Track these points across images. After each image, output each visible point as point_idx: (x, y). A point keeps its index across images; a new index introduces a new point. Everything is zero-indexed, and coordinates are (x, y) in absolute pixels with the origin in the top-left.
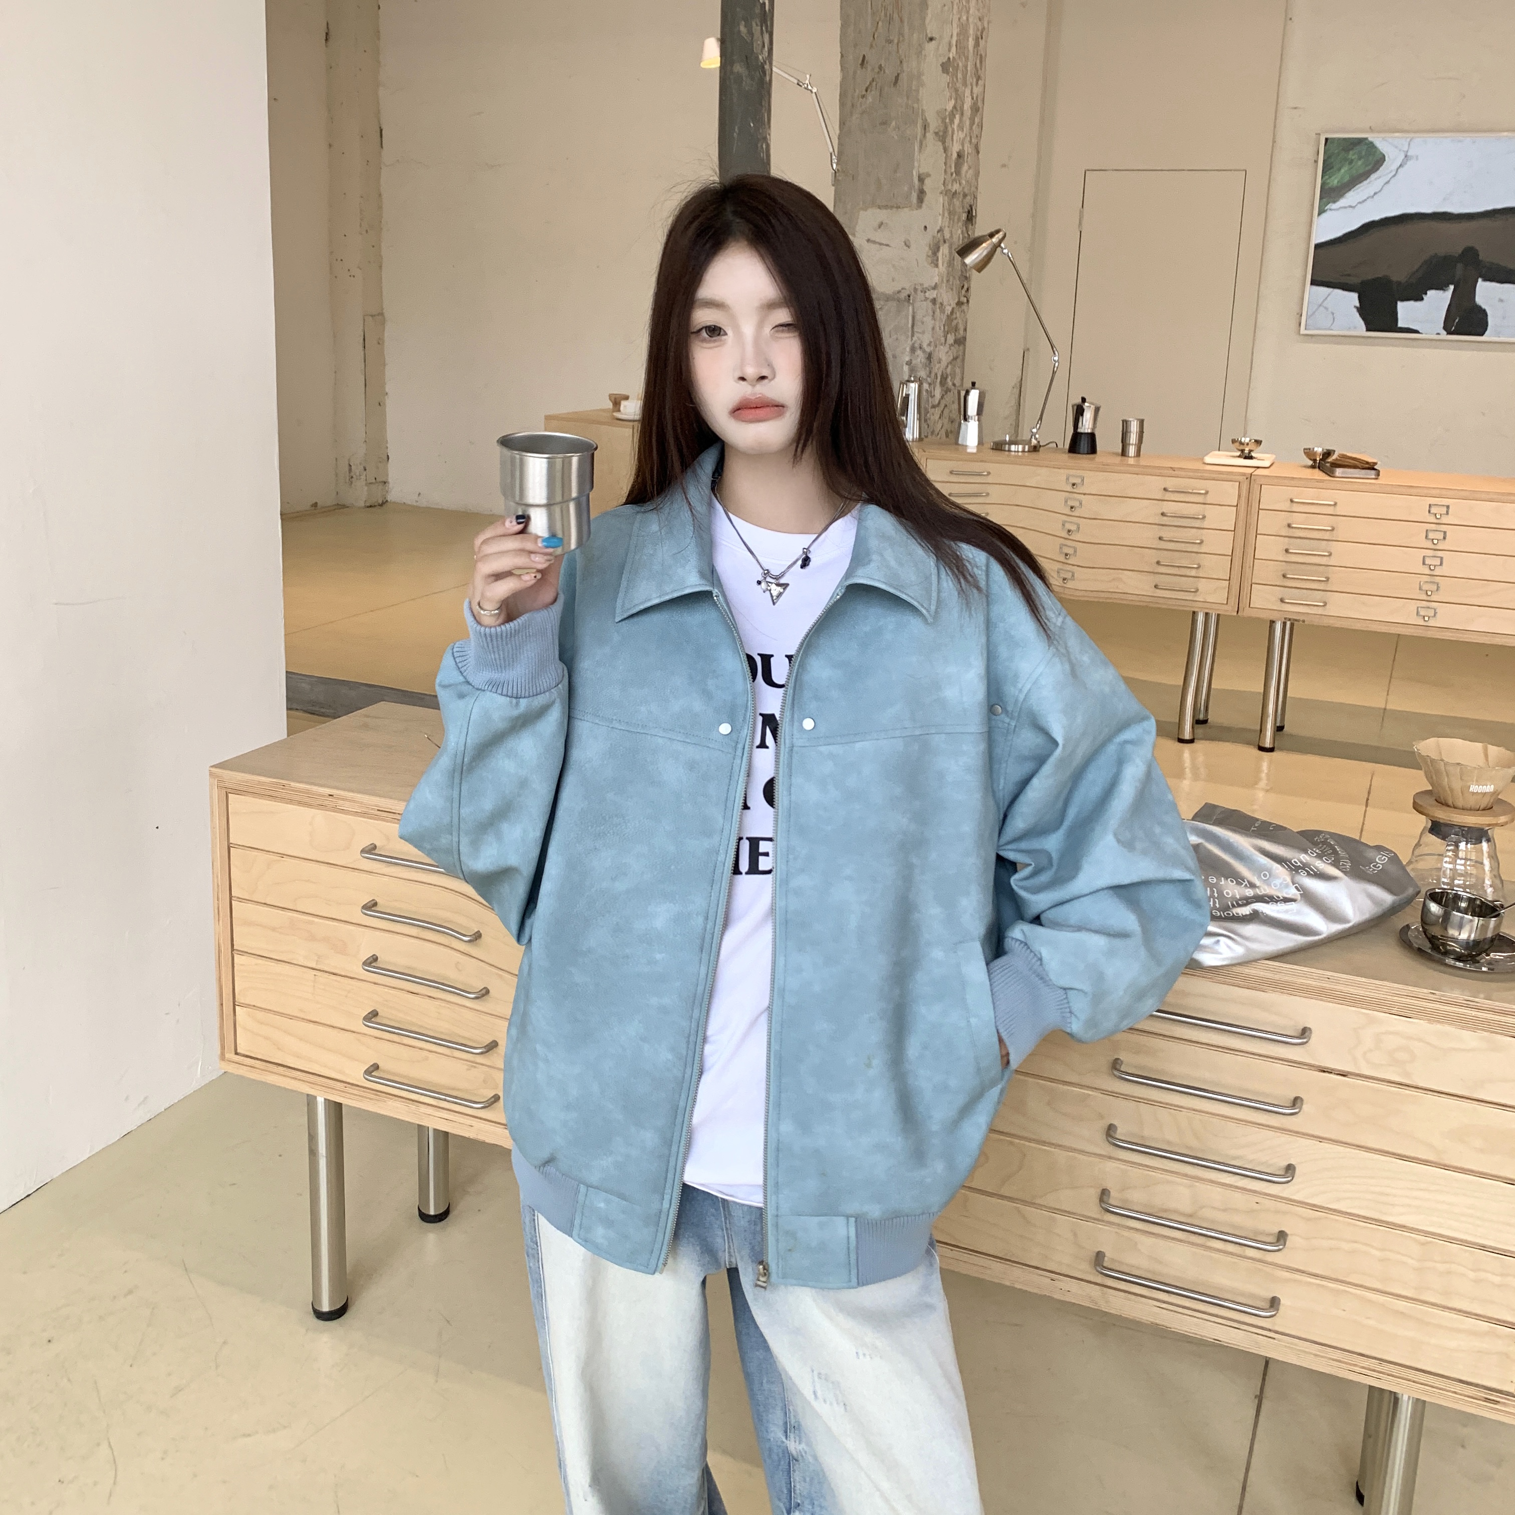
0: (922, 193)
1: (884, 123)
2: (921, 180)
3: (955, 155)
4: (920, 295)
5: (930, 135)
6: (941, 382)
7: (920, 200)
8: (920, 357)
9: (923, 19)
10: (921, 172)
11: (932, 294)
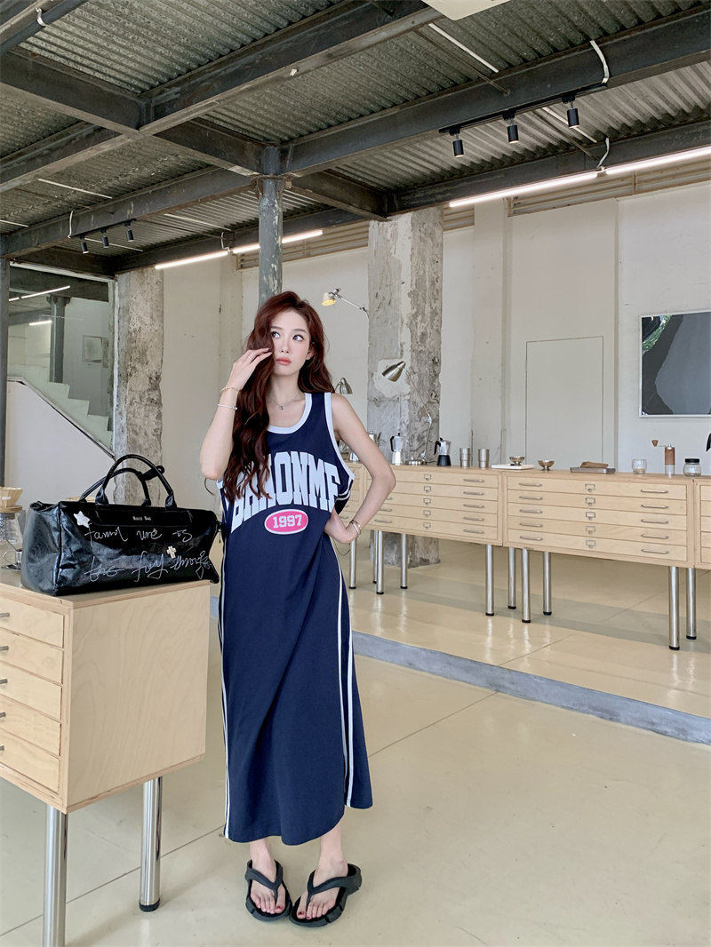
0: (402, 351)
1: (386, 321)
2: (401, 346)
3: (419, 334)
4: (403, 398)
5: (404, 326)
6: (418, 440)
7: (402, 355)
8: (404, 427)
9: (400, 274)
10: (402, 341)
11: (408, 397)
